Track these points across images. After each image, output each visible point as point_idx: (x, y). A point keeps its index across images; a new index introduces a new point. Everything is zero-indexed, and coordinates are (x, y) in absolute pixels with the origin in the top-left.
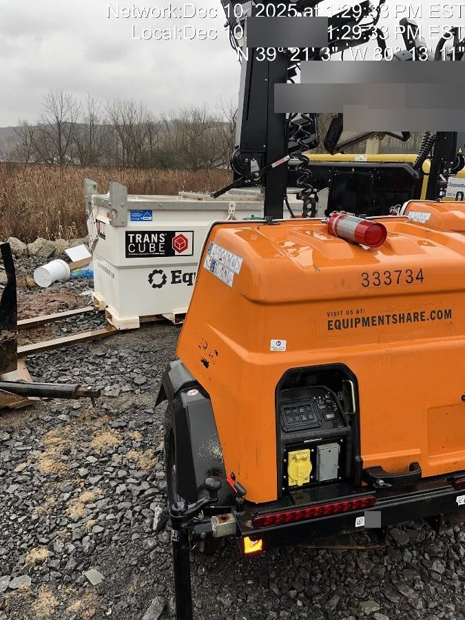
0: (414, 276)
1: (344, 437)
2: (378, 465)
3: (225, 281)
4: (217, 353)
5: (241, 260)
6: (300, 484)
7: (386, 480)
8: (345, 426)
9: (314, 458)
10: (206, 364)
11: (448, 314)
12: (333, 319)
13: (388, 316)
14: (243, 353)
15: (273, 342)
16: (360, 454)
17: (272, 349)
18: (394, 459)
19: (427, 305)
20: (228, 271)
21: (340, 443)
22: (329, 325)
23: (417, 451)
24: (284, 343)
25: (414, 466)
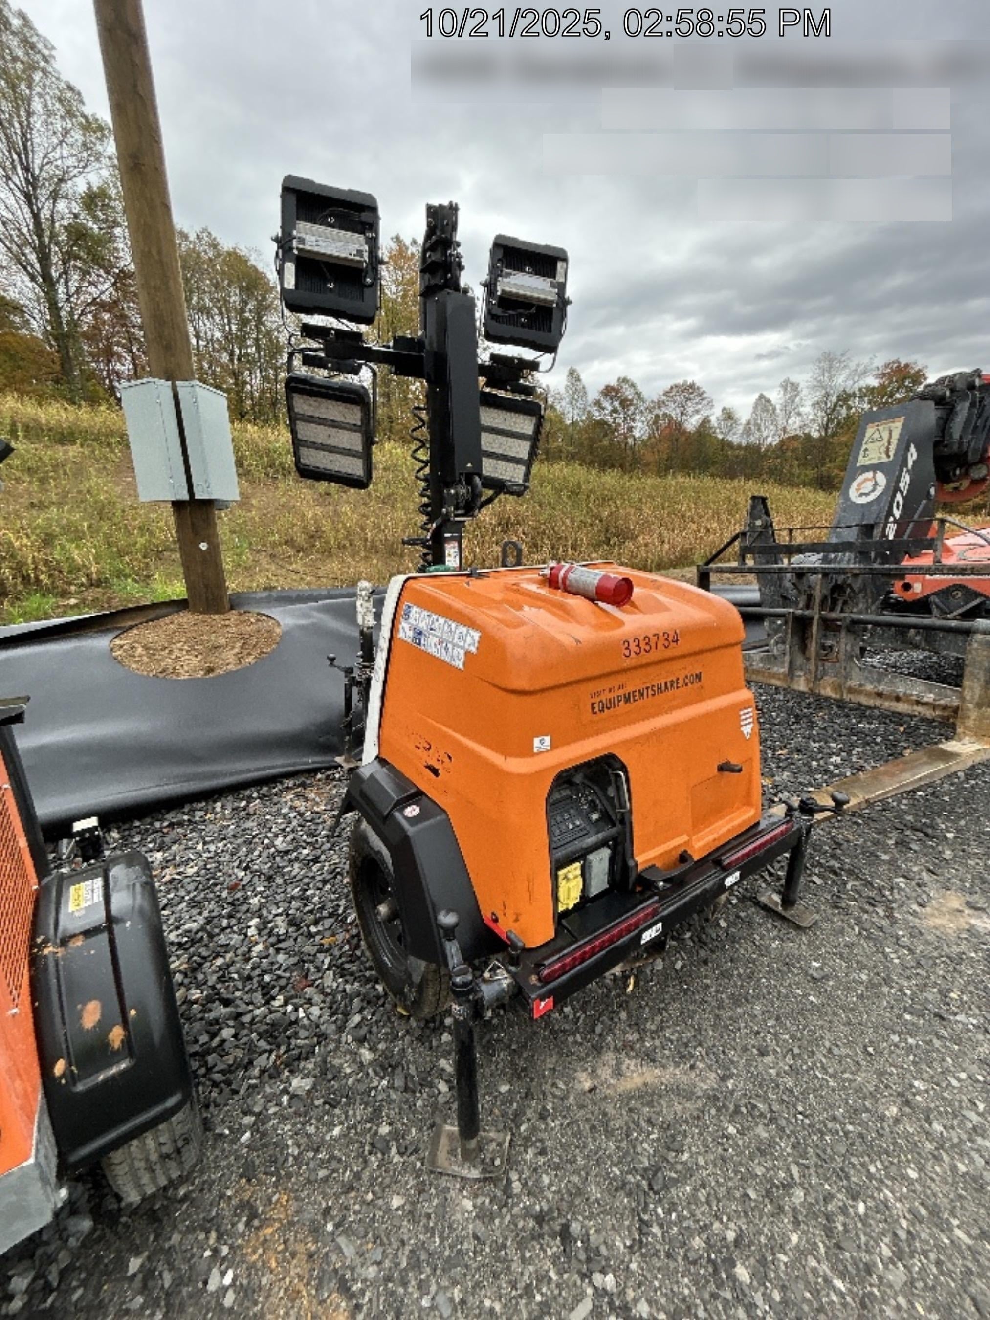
0: (670, 639)
1: (614, 839)
2: (650, 864)
3: (448, 660)
4: (450, 758)
5: (476, 635)
6: (571, 906)
7: (665, 881)
8: (614, 825)
9: (585, 874)
10: (435, 772)
11: (698, 677)
12: (597, 700)
13: (647, 688)
14: (496, 759)
15: (537, 742)
16: (632, 857)
17: (535, 750)
18: (666, 852)
19: (679, 670)
20: (450, 646)
21: (609, 847)
22: (593, 708)
23: (684, 838)
24: (547, 739)
25: (684, 857)
